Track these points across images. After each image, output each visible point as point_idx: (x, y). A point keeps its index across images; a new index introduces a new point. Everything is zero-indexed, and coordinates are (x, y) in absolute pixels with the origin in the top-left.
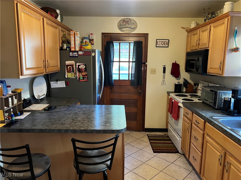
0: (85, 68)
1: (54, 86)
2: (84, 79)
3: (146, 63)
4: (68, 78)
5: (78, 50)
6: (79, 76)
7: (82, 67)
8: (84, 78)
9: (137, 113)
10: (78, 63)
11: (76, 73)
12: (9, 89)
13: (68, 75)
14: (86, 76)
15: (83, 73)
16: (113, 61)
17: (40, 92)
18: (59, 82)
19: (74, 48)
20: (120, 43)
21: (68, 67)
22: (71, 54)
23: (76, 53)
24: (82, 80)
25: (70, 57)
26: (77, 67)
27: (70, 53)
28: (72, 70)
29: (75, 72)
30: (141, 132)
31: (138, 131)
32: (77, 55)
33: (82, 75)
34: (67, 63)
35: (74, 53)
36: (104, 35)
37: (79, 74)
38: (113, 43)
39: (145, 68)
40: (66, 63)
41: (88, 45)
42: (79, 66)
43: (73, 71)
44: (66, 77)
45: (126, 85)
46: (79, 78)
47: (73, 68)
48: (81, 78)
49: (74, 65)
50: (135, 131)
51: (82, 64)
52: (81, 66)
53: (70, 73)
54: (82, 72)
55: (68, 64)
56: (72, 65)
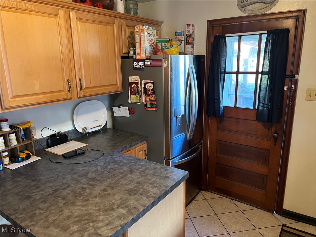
0: (153, 89)
1: (117, 114)
2: (152, 107)
3: (297, 77)
4: (131, 103)
5: (145, 57)
6: (146, 101)
7: (150, 86)
8: (152, 104)
9: (267, 176)
10: (144, 80)
11: (141, 97)
12: (5, 124)
13: (133, 99)
14: (155, 102)
15: (151, 97)
16: (225, 73)
17: (93, 121)
18: (121, 108)
19: (140, 54)
20: (240, 37)
21: (132, 86)
22: (135, 65)
23: (142, 64)
24: (149, 107)
25: (134, 70)
26: (143, 86)
27: (135, 63)
28: (136, 90)
29: (140, 94)
30: (273, 213)
31: (266, 209)
32: (143, 67)
33: (150, 99)
34: (132, 79)
35: (139, 63)
36: (211, 24)
37: (146, 98)
38: (225, 38)
39: (293, 86)
40: (129, 79)
41: (173, 46)
42: (145, 84)
43: (138, 93)
44: (129, 101)
45: (248, 119)
46: (146, 105)
47: (138, 87)
48: (148, 105)
49: (139, 83)
50: (260, 209)
51: (150, 82)
52: (148, 84)
53: (135, 96)
54: (149, 95)
55: (132, 81)
56: (136, 83)
